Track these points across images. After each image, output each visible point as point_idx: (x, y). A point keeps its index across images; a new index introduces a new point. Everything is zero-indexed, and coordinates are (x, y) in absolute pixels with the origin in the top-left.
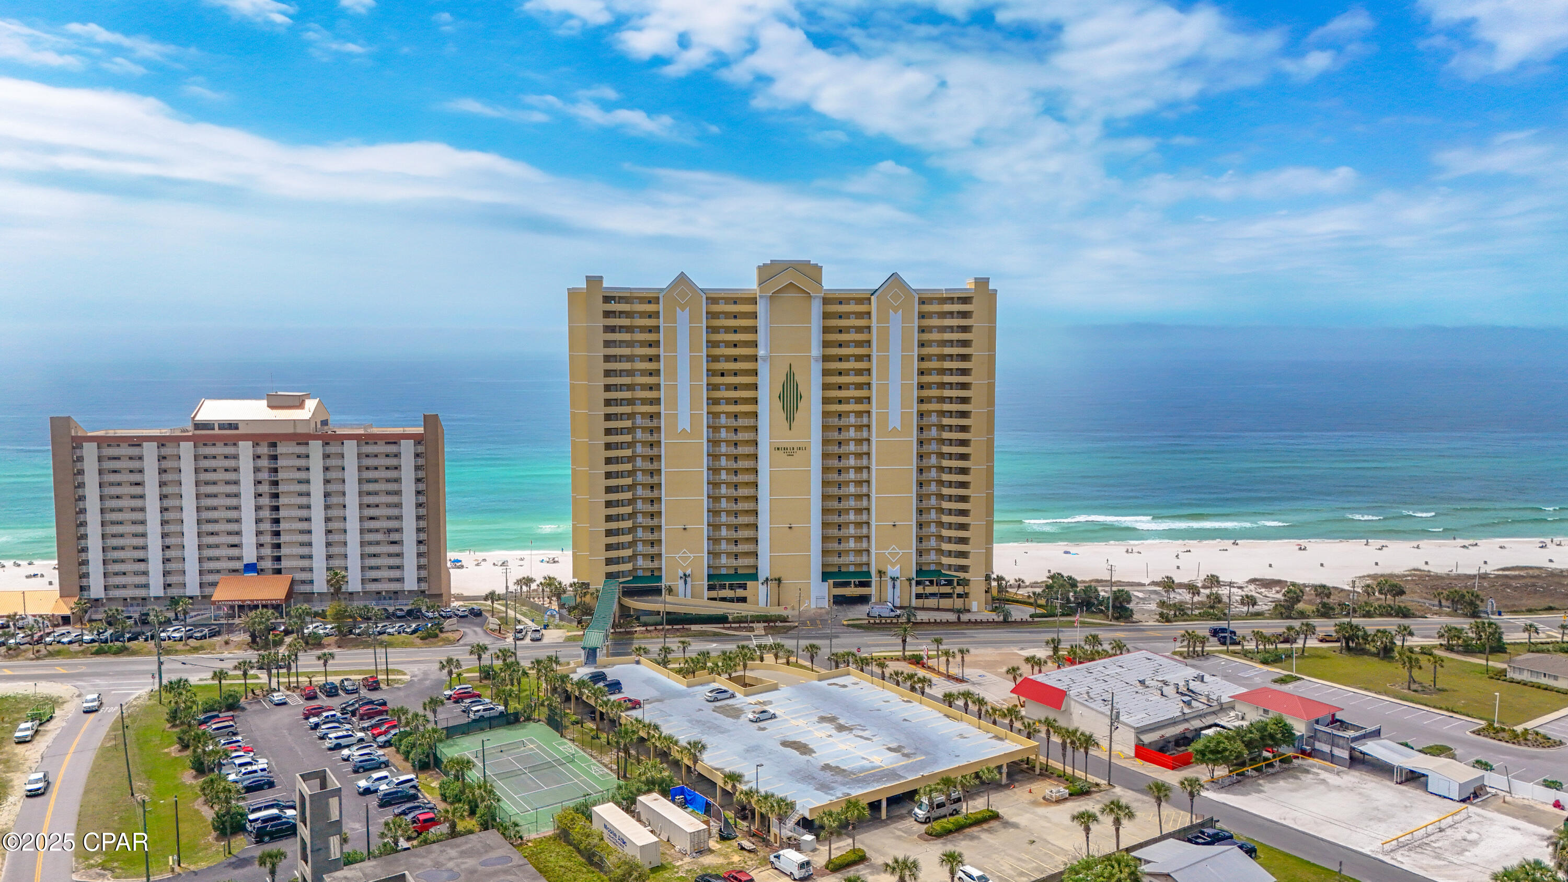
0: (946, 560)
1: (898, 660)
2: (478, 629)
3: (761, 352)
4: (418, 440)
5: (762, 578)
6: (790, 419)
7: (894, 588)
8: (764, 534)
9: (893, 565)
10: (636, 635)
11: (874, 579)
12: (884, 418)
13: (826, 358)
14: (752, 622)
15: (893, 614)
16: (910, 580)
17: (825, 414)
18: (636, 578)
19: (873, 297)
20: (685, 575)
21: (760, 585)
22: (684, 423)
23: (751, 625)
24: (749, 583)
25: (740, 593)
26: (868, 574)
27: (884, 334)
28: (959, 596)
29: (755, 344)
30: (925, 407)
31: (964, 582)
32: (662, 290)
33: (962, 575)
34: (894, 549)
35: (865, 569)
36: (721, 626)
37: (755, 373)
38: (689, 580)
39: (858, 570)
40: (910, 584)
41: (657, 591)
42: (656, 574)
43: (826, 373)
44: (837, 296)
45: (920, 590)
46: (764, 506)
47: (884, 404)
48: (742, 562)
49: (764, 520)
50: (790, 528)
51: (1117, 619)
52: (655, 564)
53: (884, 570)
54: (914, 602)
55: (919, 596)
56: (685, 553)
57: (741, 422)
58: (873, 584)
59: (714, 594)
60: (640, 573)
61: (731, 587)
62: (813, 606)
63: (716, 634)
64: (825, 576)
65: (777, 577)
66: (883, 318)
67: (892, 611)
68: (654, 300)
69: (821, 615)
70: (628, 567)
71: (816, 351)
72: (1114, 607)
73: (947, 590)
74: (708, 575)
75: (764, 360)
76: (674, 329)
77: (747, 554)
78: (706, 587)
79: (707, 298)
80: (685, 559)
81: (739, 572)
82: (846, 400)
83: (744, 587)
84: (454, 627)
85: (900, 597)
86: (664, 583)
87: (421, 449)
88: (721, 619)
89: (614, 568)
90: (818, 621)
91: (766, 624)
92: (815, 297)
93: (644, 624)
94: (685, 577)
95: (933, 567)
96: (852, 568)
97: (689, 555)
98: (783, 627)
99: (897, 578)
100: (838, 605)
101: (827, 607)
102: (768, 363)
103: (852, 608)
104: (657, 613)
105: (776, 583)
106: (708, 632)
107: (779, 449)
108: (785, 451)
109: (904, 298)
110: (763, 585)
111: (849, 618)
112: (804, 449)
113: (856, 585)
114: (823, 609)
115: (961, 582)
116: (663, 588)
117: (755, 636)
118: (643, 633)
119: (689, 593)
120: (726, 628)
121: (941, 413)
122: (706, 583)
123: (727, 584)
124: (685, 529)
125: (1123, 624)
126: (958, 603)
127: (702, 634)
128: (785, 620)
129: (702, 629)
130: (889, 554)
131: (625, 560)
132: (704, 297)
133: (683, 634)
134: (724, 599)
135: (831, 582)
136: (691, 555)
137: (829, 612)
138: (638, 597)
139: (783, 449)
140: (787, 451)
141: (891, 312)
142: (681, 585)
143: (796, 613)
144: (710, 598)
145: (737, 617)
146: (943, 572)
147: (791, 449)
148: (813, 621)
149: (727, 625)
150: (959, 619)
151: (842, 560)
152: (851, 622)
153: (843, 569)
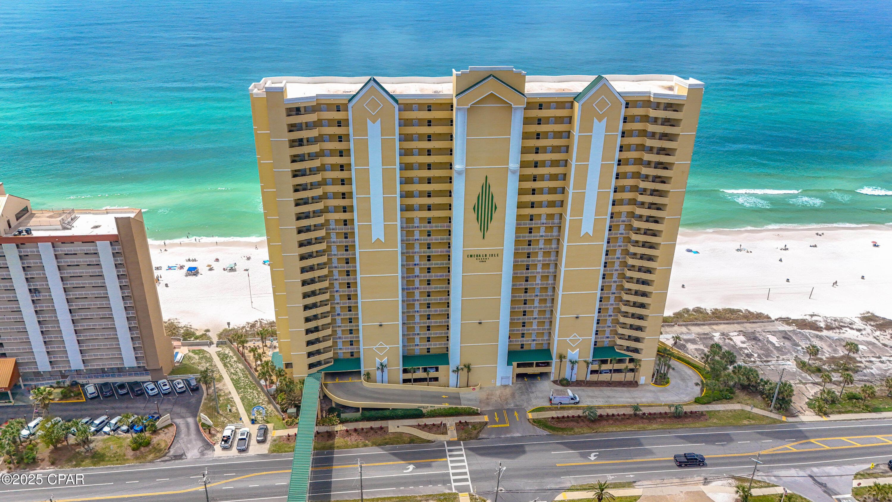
0: (619, 342)
2: (190, 420)
3: (457, 166)
4: (113, 240)
6: (484, 228)
7: (572, 369)
9: (573, 349)
10: (338, 441)
11: (555, 361)
12: (577, 225)
13: (524, 165)
14: (445, 416)
16: (588, 363)
17: (519, 217)
18: (337, 360)
19: (576, 101)
20: (381, 364)
21: (451, 373)
22: (378, 233)
23: (444, 421)
24: (440, 367)
25: (433, 374)
26: (547, 352)
27: (586, 142)
28: (631, 370)
30: (618, 208)
31: (637, 360)
32: (351, 96)
33: (635, 356)
34: (575, 336)
35: (545, 347)
36: (415, 423)
38: (385, 369)
39: (541, 348)
41: (356, 374)
42: (355, 357)
44: (540, 100)
45: (596, 367)
46: (455, 302)
47: (579, 210)
48: (434, 345)
50: (480, 323)
53: (564, 353)
54: (590, 378)
55: (593, 372)
56: (381, 344)
57: (435, 226)
58: (553, 365)
59: (408, 376)
60: (341, 356)
61: (425, 370)
62: (498, 384)
63: (413, 441)
64: (511, 357)
65: (467, 363)
66: (587, 126)
67: (572, 399)
68: (341, 108)
69: (507, 402)
70: (329, 355)
71: (514, 164)
72: (777, 399)
73: (619, 366)
74: (403, 357)
75: (459, 173)
76: (365, 143)
78: (401, 371)
79: (400, 105)
80: (381, 350)
81: (432, 352)
82: (539, 204)
83: (437, 369)
84: (169, 422)
85: (576, 375)
86: (363, 370)
87: (118, 248)
88: (415, 413)
89: (315, 359)
90: (505, 412)
91: (457, 419)
92: (516, 109)
93: (342, 422)
94: (382, 367)
95: (606, 344)
96: (533, 347)
97: (386, 346)
98: (474, 425)
99: (576, 362)
100: (520, 384)
101: (511, 384)
102: (464, 175)
103: (534, 389)
104: (357, 409)
105: (466, 370)
106: (404, 435)
107: (471, 256)
108: (478, 258)
109: (610, 104)
110: (454, 371)
111: (533, 406)
112: (496, 255)
113: (538, 365)
114: (508, 391)
115: (632, 360)
116: (362, 373)
117: (450, 443)
118: (343, 436)
119: (386, 378)
120: (421, 428)
121: (632, 215)
122: (401, 368)
123: (421, 367)
124: (381, 325)
125: (784, 419)
126: (630, 376)
127: (399, 438)
128: (476, 413)
129: (398, 430)
130: (570, 340)
131: (326, 350)
132: (397, 107)
133: (379, 438)
134: (416, 380)
135: (515, 364)
136: (387, 346)
137: (513, 395)
138: (339, 379)
139: (476, 256)
140: (480, 258)
141: (595, 120)
142: (379, 373)
143: (483, 395)
144: (405, 381)
145: (431, 411)
146: (617, 350)
147: (484, 256)
148: (500, 411)
149: (421, 421)
150: (635, 414)
151: (526, 341)
152: (536, 415)
153: (526, 348)
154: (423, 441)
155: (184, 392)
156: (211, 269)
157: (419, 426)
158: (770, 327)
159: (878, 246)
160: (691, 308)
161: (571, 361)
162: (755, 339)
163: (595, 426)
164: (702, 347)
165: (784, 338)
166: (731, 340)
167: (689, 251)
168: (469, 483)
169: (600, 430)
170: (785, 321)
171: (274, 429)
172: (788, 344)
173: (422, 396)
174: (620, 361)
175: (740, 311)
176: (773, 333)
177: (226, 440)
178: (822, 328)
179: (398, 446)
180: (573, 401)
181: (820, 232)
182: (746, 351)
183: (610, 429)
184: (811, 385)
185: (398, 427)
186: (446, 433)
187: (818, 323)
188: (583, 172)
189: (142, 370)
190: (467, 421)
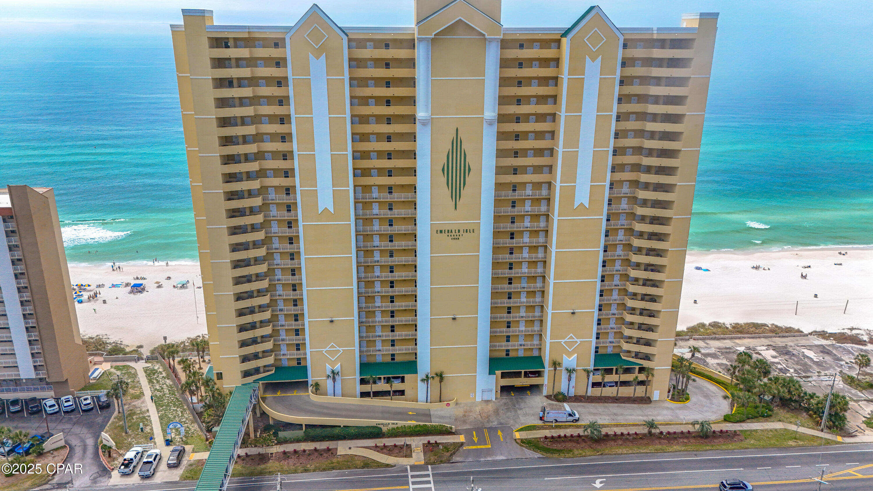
0: (626, 347)
2: (89, 442)
3: (421, 114)
4: (6, 214)
5: (421, 375)
6: (456, 196)
7: (569, 380)
9: (569, 354)
10: (272, 465)
11: (548, 369)
12: (569, 194)
13: (502, 118)
14: (410, 435)
16: (588, 372)
17: (499, 186)
18: (279, 369)
19: (564, 40)
20: (333, 372)
21: (419, 383)
22: (325, 201)
23: (409, 441)
24: (407, 377)
25: (397, 385)
26: (539, 360)
27: (577, 87)
28: (642, 383)
29: (412, 101)
30: (619, 176)
31: (647, 370)
32: (289, 29)
33: (645, 363)
34: (571, 337)
35: (536, 353)
36: (372, 443)
37: (413, 137)
38: (337, 377)
39: (528, 354)
40: (587, 375)
41: (302, 386)
42: (301, 364)
43: (500, 135)
44: (518, 37)
45: (598, 378)
47: (571, 174)
48: (399, 350)
50: (454, 319)
52: (300, 353)
53: (558, 360)
54: (592, 392)
55: (595, 385)
56: (332, 346)
57: (397, 196)
58: (546, 375)
59: (367, 388)
60: (285, 364)
61: (388, 380)
62: (478, 399)
64: (493, 364)
65: (438, 371)
66: (578, 67)
67: (570, 415)
68: (277, 44)
70: (270, 361)
71: (490, 113)
73: (627, 377)
74: (362, 365)
75: (424, 123)
76: (307, 83)
77: (405, 341)
78: (358, 382)
79: (350, 40)
80: (333, 353)
81: (398, 359)
83: (403, 380)
84: (62, 443)
85: (575, 388)
86: (311, 380)
87: (12, 226)
88: (372, 433)
89: (252, 364)
90: (486, 431)
91: (425, 439)
92: (491, 41)
93: (280, 442)
94: (334, 374)
95: (610, 351)
96: (521, 354)
97: (338, 348)
98: (446, 447)
99: (574, 370)
100: (505, 399)
101: (494, 400)
102: (429, 128)
103: (522, 405)
104: (299, 426)
105: (437, 379)
106: (356, 458)
107: (441, 232)
108: (450, 234)
109: (605, 39)
110: (423, 380)
111: (522, 424)
112: (471, 231)
113: (526, 375)
114: (490, 408)
115: (642, 370)
116: (310, 383)
117: (414, 468)
118: (279, 460)
119: (338, 390)
120: (379, 449)
121: (635, 184)
122: (358, 378)
123: (382, 377)
124: (332, 321)
125: (839, 439)
126: (640, 391)
127: (350, 462)
128: (448, 432)
129: (350, 452)
130: (565, 342)
131: (266, 353)
132: (345, 38)
133: (324, 462)
134: (377, 394)
135: (499, 373)
136: (340, 349)
137: (496, 412)
138: (282, 392)
139: (446, 232)
140: (452, 234)
141: (588, 59)
142: (330, 382)
143: (459, 412)
144: (364, 395)
145: (393, 429)
146: (623, 358)
147: (457, 231)
148: (479, 430)
149: (380, 442)
150: (650, 432)
151: (510, 345)
152: (525, 435)
153: (512, 354)
154: (380, 465)
155: (92, 409)
156: (159, 287)
157: (376, 448)
158: (803, 341)
160: (707, 323)
161: (567, 370)
162: (787, 353)
163: (599, 448)
164: (725, 362)
165: (822, 352)
166: (760, 354)
167: (698, 268)
169: (607, 451)
170: (821, 334)
171: (194, 451)
172: (828, 358)
173: (383, 412)
174: (627, 371)
175: (765, 325)
176: (810, 347)
177: (127, 464)
178: (865, 341)
179: (347, 471)
180: (571, 418)
181: (843, 252)
182: (779, 366)
183: (620, 451)
184: (865, 402)
185: (350, 448)
186: (410, 456)
187: (861, 337)
188: (574, 126)
189: (41, 383)
190: (438, 442)
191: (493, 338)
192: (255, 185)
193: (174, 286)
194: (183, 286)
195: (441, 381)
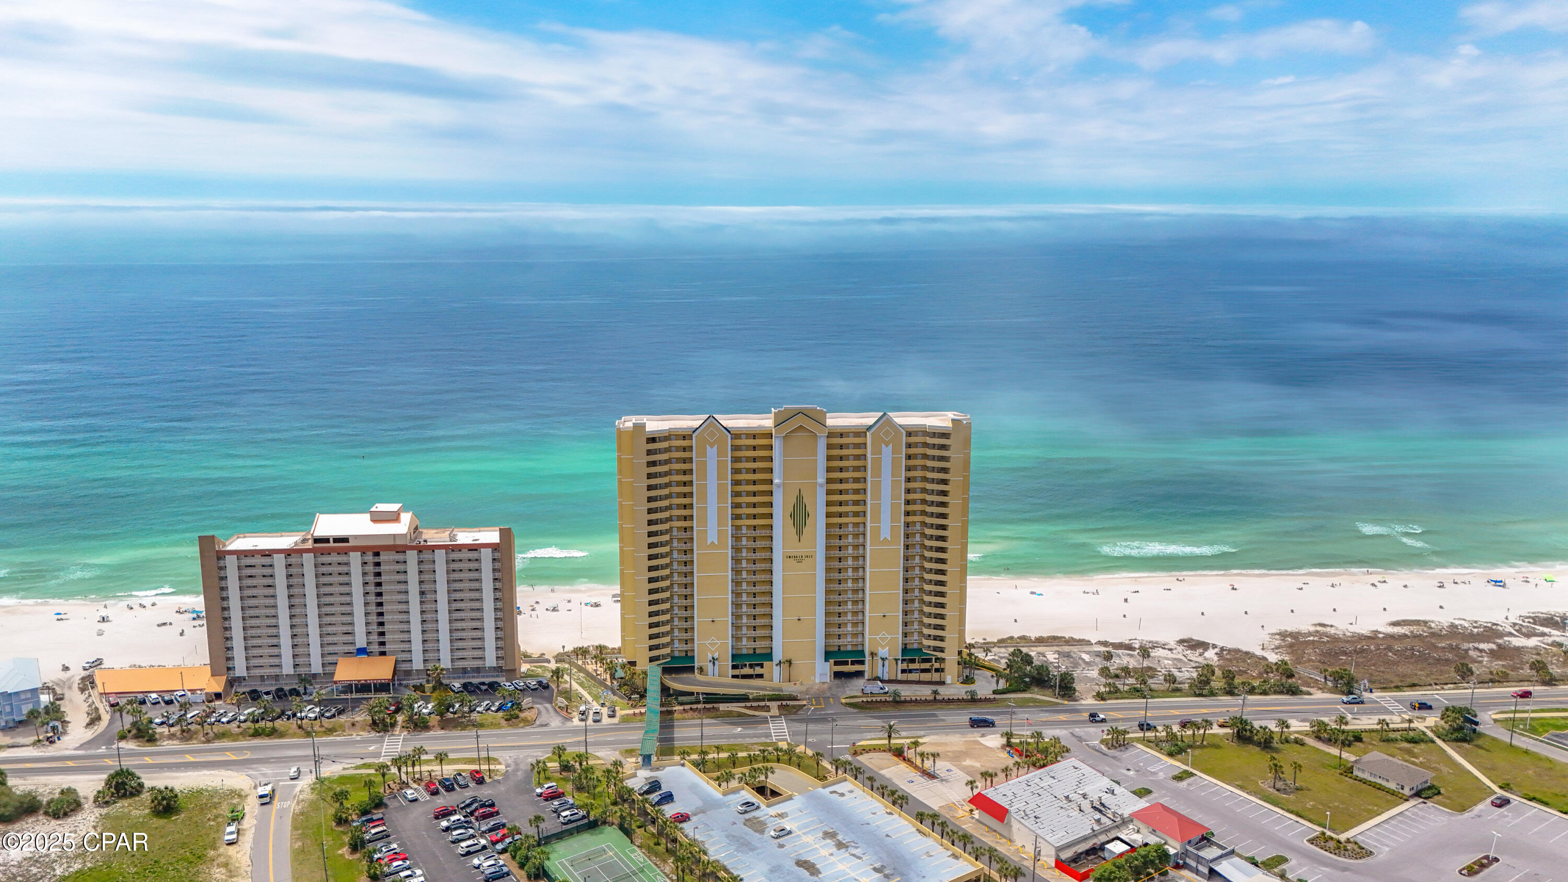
0: (926, 642)
1: (885, 751)
2: (548, 705)
3: (776, 481)
4: (494, 547)
5: (776, 661)
6: (800, 533)
7: (883, 666)
8: (777, 622)
9: (883, 647)
10: (678, 717)
11: (868, 658)
12: (877, 531)
13: (829, 481)
14: (769, 700)
15: (882, 691)
16: (896, 660)
17: (828, 526)
18: (673, 658)
19: (868, 432)
20: (713, 658)
21: (774, 666)
22: (712, 537)
23: (768, 703)
24: (766, 664)
25: (758, 670)
26: (862, 653)
27: (878, 463)
28: (937, 670)
29: (771, 470)
30: (911, 519)
31: (942, 660)
32: (694, 429)
33: (939, 655)
34: (884, 634)
35: (860, 648)
36: (743, 704)
37: (771, 493)
38: (716, 662)
39: (855, 649)
40: (897, 663)
41: (691, 669)
42: (689, 654)
43: (829, 492)
44: (838, 431)
45: (905, 666)
46: (777, 600)
47: (877, 518)
48: (759, 644)
49: (777, 612)
50: (799, 620)
51: (1063, 696)
52: (689, 646)
53: (876, 652)
54: (900, 676)
55: (903, 671)
56: (713, 640)
57: (759, 533)
58: (867, 662)
59: (737, 672)
60: (677, 654)
61: (751, 666)
62: (817, 681)
63: (740, 715)
64: (828, 655)
65: (788, 659)
66: (877, 451)
67: (881, 689)
68: (688, 437)
69: (823, 692)
70: (667, 651)
71: (821, 480)
72: (1060, 686)
73: (926, 666)
74: (733, 655)
75: (778, 486)
76: (705, 461)
77: (764, 638)
78: (730, 667)
79: (732, 436)
80: (713, 645)
81: (758, 652)
82: (846, 514)
83: (762, 666)
84: (530, 705)
85: (888, 673)
86: (696, 665)
88: (743, 698)
89: (656, 653)
90: (821, 699)
91: (779, 703)
92: (820, 437)
93: (681, 704)
94: (714, 660)
95: (916, 646)
96: (849, 648)
97: (717, 642)
98: (794, 706)
99: (887, 660)
100: (837, 682)
101: (829, 681)
102: (782, 489)
103: (849, 685)
105: (787, 664)
106: (733, 712)
107: (789, 557)
108: (795, 559)
109: (895, 435)
110: (777, 665)
111: (847, 695)
112: (810, 557)
113: (853, 663)
114: (826, 686)
115: (937, 659)
116: (696, 668)
117: (771, 717)
118: (681, 713)
119: (716, 672)
120: (748, 708)
121: (924, 524)
122: (730, 664)
123: (748, 663)
124: (713, 621)
125: (1066, 702)
126: (936, 677)
127: (729, 714)
128: (795, 699)
129: (729, 709)
130: (879, 638)
131: (665, 646)
132: (729, 436)
133: (713, 714)
134: (745, 677)
135: (832, 661)
136: (719, 642)
137: (830, 688)
138: (676, 672)
139: (793, 557)
140: (797, 559)
141: (883, 445)
142: (710, 667)
143: (803, 688)
144: (733, 677)
145: (757, 697)
146: (924, 651)
147: (801, 557)
148: (817, 699)
149: (749, 704)
150: (935, 698)
151: (841, 642)
152: (848, 701)
153: (842, 649)
154: (749, 716)
155: (536, 688)
157: (746, 707)
158: (1087, 648)
159: (1236, 589)
161: (882, 659)
162: (1068, 656)
163: (898, 707)
165: (1097, 655)
166: (1045, 657)
167: (1032, 593)
168: (788, 737)
169: (903, 709)
170: (1104, 644)
171: (621, 710)
172: (1098, 659)
173: (749, 687)
174: (929, 660)
175: (1064, 637)
176: (1088, 653)
177: (583, 713)
178: (1135, 648)
179: (727, 719)
181: (1180, 579)
182: (1056, 666)
183: (911, 709)
184: (1102, 684)
185: (729, 707)
186: (769, 711)
187: (1133, 645)
188: (877, 486)
189: (498, 669)
190: (788, 704)
191: (827, 636)
192: (666, 526)
193: (547, 609)
194: (554, 609)
195: (790, 666)
